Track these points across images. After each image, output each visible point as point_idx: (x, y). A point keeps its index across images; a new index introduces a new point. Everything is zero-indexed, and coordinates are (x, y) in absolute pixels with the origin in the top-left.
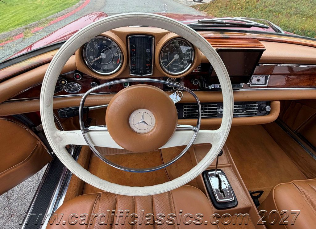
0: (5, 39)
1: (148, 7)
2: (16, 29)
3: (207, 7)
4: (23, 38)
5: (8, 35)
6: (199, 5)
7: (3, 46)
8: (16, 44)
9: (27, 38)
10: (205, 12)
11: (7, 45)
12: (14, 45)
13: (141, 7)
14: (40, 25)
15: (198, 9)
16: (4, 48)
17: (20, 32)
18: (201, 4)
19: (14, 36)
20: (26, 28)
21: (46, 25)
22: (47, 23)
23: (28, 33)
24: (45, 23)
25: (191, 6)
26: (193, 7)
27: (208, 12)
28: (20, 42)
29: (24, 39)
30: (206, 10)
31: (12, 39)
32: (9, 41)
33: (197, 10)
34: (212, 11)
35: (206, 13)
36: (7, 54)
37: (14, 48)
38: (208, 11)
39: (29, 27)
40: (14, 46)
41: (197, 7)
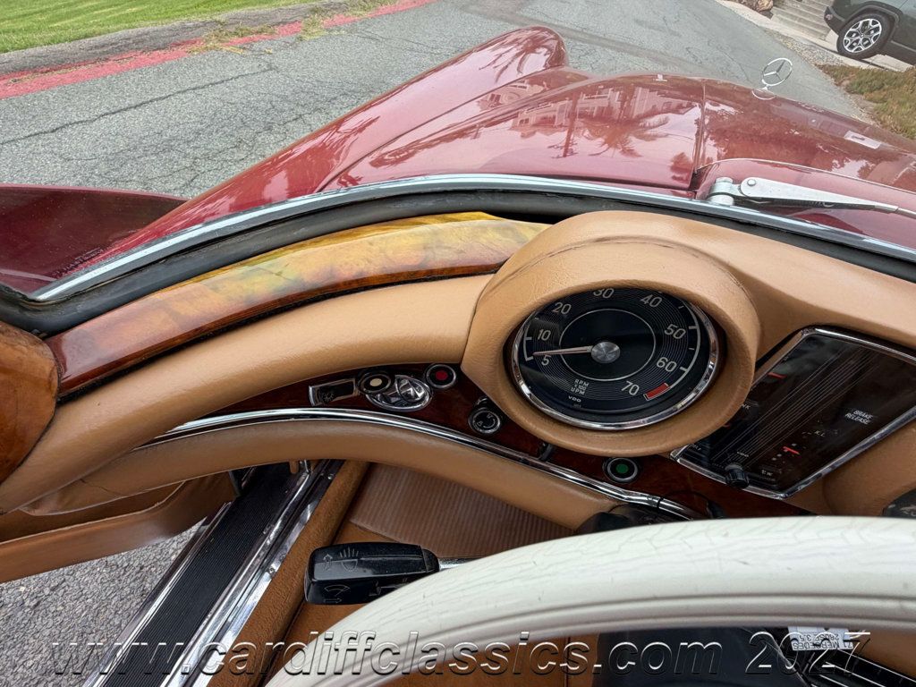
0: (258, 28)
1: (674, 33)
2: (290, 7)
3: (886, 87)
4: (299, 35)
5: (265, 17)
6: (853, 70)
7: (245, 46)
8: (275, 50)
9: (308, 38)
10: (870, 100)
11: (256, 46)
12: (271, 51)
13: (650, 28)
14: (350, 8)
15: (846, 83)
16: (245, 53)
17: (298, 18)
18: (864, 66)
19: (278, 24)
20: (314, 11)
21: (366, 14)
22: (370, 8)
23: (314, 24)
24: (364, 7)
25: (821, 67)
26: (828, 70)
27: (880, 105)
28: (287, 46)
29: (301, 39)
30: (876, 95)
31: (272, 33)
32: (263, 36)
33: (839, 85)
34: (901, 104)
35: (872, 106)
36: (246, 72)
37: (267, 58)
38: (883, 100)
39: (323, 8)
40: (269, 53)
41: (846, 75)
